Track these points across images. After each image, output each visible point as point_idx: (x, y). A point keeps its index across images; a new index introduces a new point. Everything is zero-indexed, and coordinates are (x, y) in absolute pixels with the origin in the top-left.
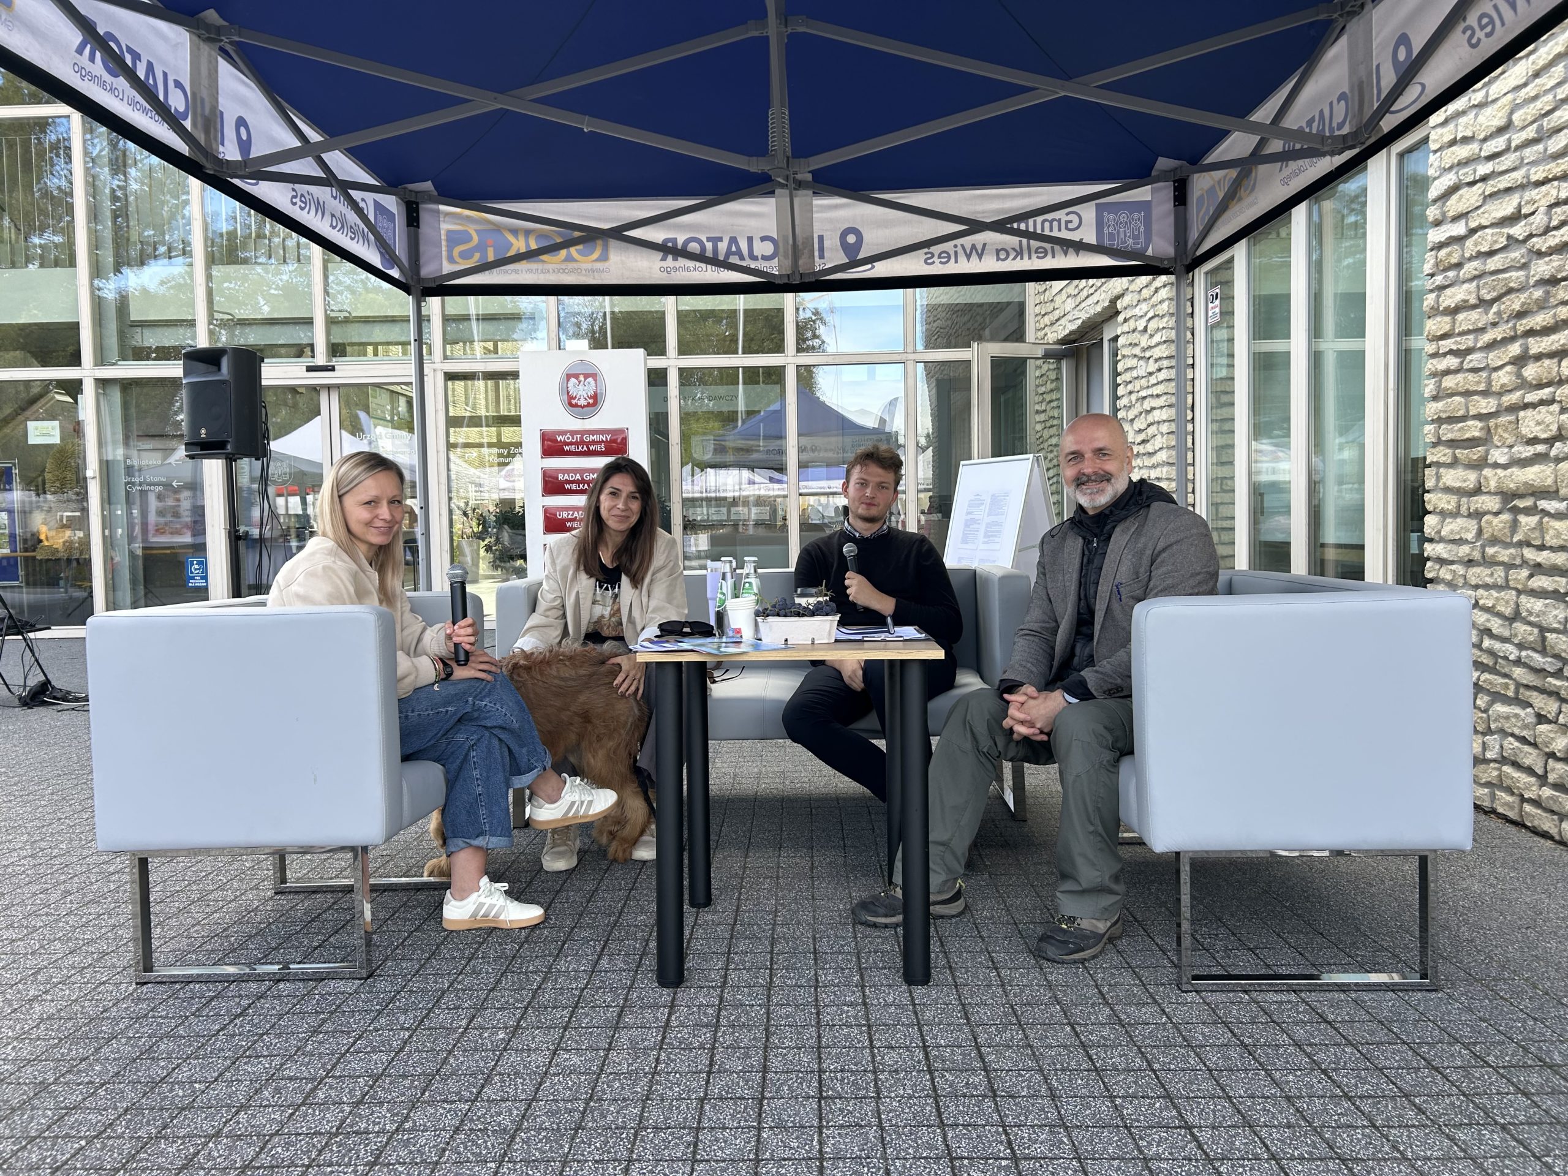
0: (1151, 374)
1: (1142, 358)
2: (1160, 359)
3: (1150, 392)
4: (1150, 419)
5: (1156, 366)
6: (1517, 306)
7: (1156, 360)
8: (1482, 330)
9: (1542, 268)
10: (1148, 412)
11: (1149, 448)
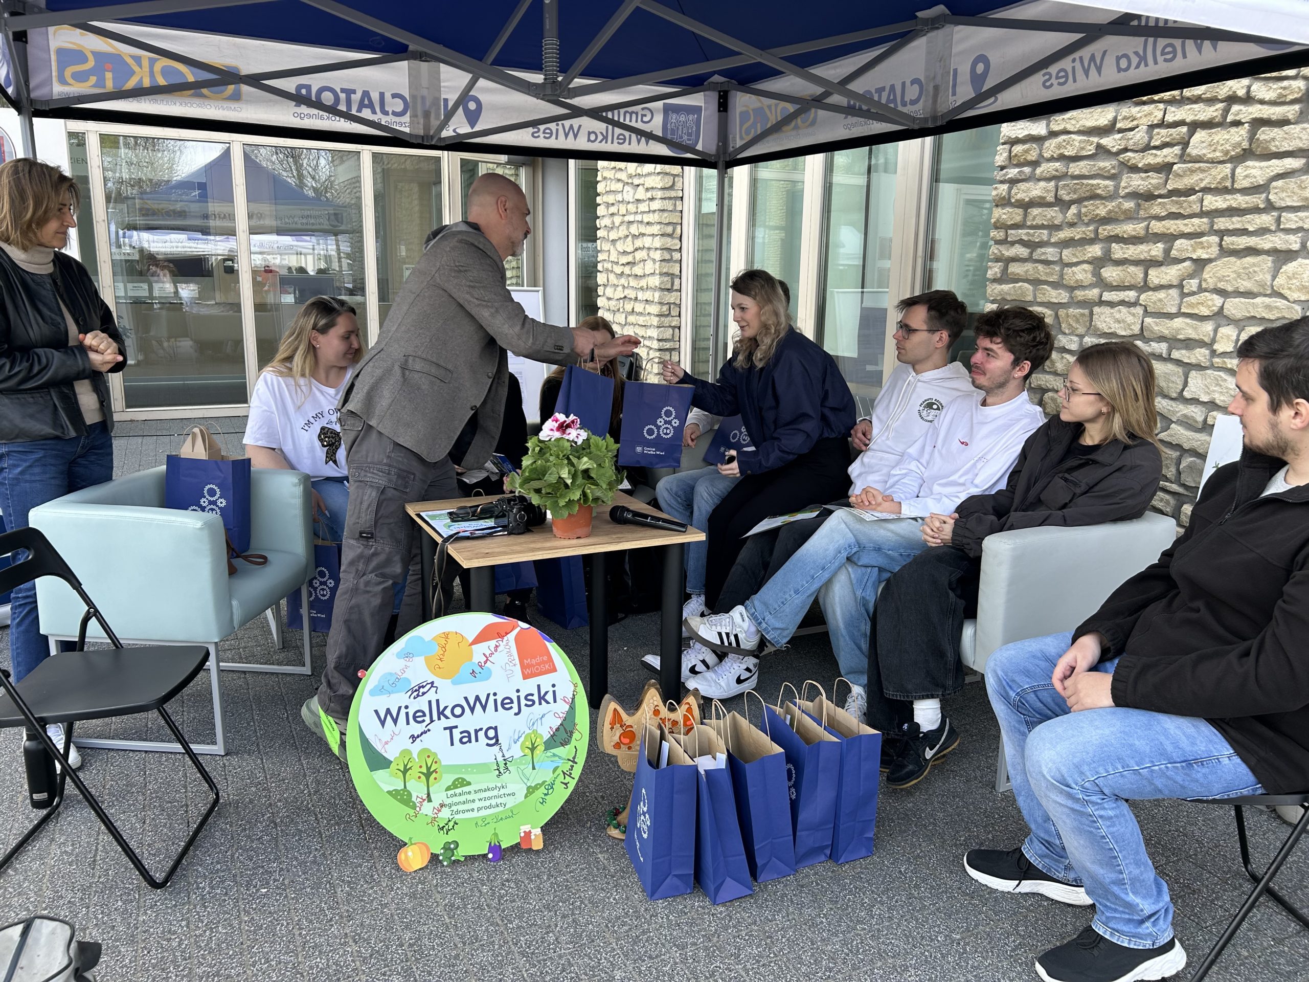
0: (639, 201)
2: (651, 188)
3: (639, 218)
4: (639, 243)
5: (649, 195)
6: (1102, 211)
7: (647, 190)
8: (1058, 228)
9: (1137, 182)
10: (635, 237)
11: (638, 270)
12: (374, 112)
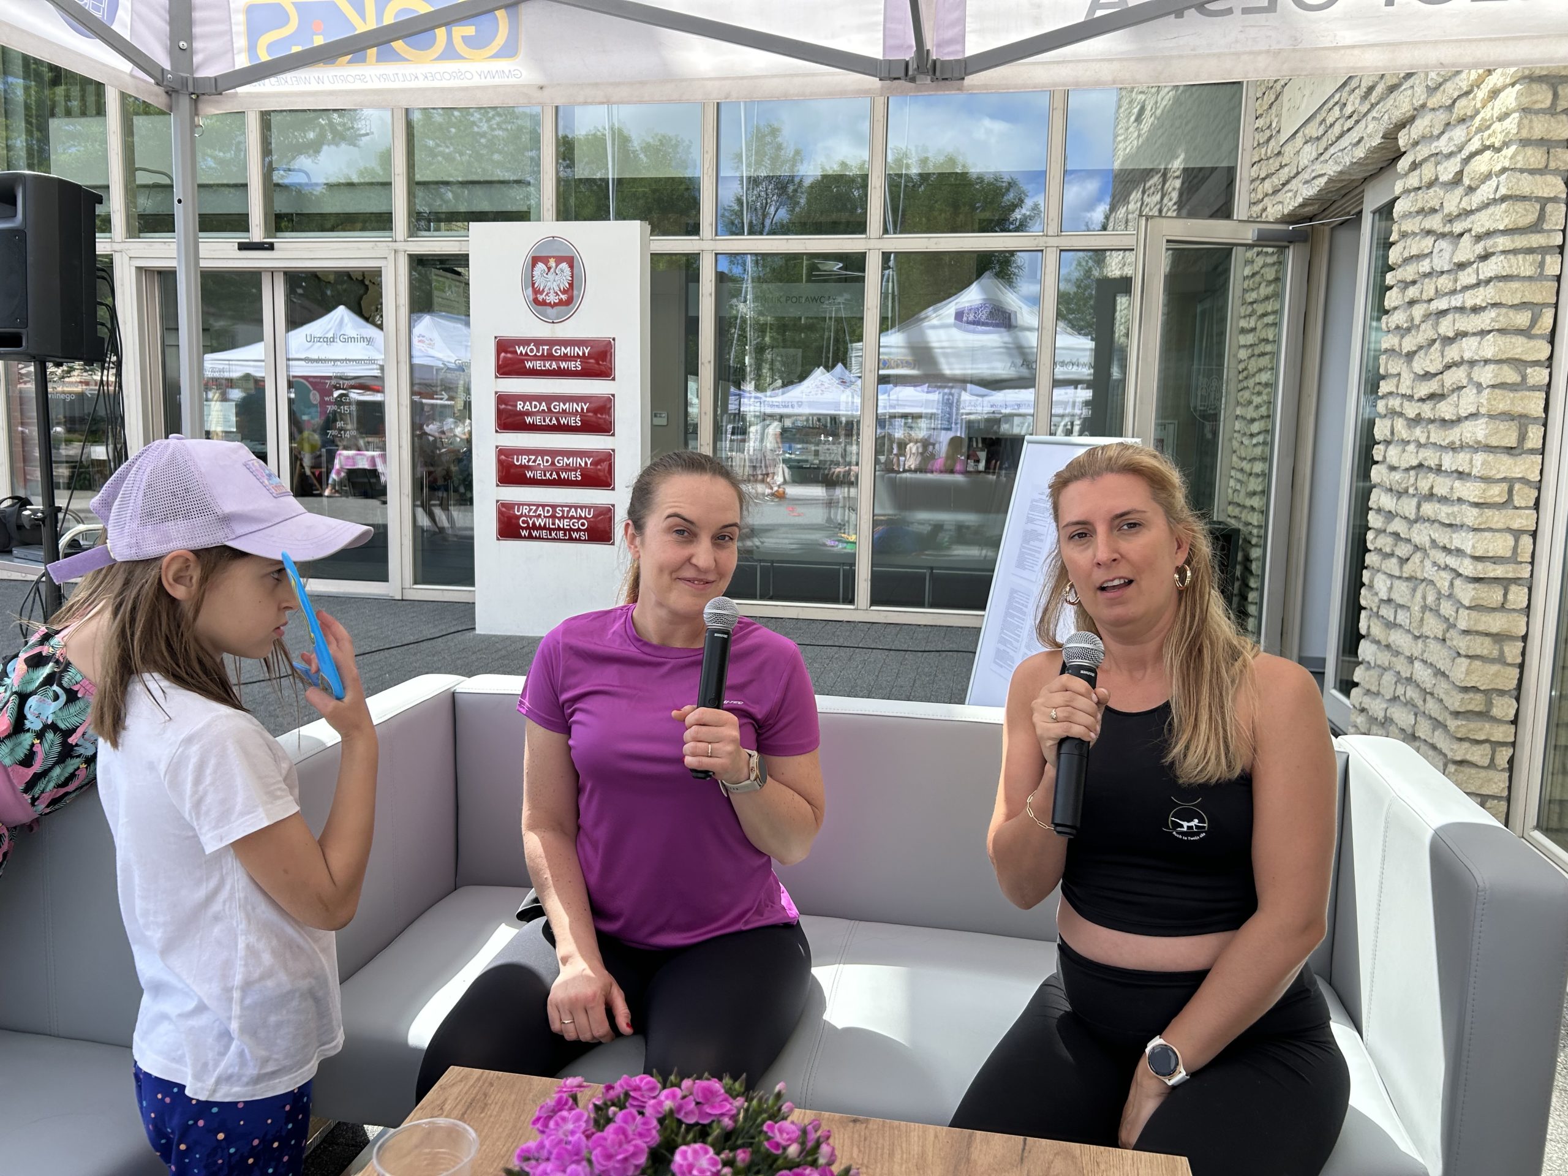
0: (1461, 266)
1: (1443, 235)
2: (1489, 234)
3: (1456, 301)
4: (1453, 353)
5: (1479, 249)
7: (1479, 238)
10: (1448, 341)
11: (1445, 410)
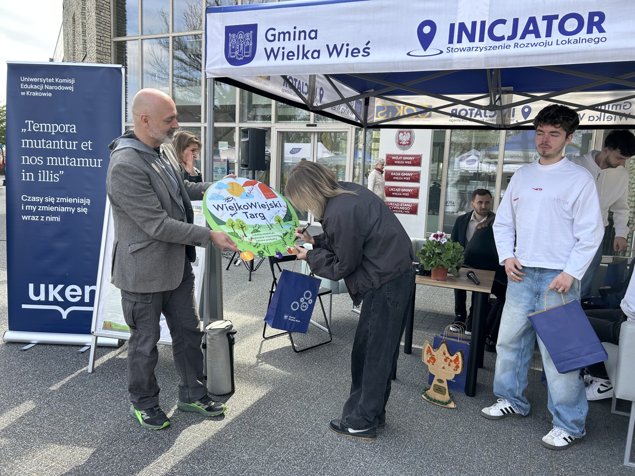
12: (481, 117)
